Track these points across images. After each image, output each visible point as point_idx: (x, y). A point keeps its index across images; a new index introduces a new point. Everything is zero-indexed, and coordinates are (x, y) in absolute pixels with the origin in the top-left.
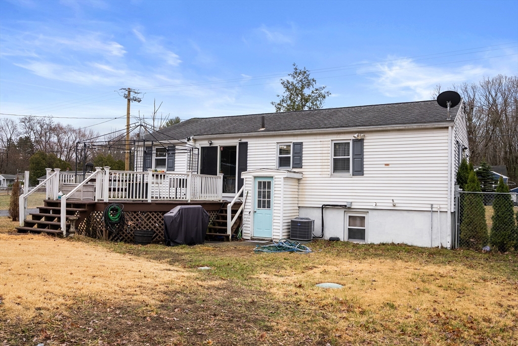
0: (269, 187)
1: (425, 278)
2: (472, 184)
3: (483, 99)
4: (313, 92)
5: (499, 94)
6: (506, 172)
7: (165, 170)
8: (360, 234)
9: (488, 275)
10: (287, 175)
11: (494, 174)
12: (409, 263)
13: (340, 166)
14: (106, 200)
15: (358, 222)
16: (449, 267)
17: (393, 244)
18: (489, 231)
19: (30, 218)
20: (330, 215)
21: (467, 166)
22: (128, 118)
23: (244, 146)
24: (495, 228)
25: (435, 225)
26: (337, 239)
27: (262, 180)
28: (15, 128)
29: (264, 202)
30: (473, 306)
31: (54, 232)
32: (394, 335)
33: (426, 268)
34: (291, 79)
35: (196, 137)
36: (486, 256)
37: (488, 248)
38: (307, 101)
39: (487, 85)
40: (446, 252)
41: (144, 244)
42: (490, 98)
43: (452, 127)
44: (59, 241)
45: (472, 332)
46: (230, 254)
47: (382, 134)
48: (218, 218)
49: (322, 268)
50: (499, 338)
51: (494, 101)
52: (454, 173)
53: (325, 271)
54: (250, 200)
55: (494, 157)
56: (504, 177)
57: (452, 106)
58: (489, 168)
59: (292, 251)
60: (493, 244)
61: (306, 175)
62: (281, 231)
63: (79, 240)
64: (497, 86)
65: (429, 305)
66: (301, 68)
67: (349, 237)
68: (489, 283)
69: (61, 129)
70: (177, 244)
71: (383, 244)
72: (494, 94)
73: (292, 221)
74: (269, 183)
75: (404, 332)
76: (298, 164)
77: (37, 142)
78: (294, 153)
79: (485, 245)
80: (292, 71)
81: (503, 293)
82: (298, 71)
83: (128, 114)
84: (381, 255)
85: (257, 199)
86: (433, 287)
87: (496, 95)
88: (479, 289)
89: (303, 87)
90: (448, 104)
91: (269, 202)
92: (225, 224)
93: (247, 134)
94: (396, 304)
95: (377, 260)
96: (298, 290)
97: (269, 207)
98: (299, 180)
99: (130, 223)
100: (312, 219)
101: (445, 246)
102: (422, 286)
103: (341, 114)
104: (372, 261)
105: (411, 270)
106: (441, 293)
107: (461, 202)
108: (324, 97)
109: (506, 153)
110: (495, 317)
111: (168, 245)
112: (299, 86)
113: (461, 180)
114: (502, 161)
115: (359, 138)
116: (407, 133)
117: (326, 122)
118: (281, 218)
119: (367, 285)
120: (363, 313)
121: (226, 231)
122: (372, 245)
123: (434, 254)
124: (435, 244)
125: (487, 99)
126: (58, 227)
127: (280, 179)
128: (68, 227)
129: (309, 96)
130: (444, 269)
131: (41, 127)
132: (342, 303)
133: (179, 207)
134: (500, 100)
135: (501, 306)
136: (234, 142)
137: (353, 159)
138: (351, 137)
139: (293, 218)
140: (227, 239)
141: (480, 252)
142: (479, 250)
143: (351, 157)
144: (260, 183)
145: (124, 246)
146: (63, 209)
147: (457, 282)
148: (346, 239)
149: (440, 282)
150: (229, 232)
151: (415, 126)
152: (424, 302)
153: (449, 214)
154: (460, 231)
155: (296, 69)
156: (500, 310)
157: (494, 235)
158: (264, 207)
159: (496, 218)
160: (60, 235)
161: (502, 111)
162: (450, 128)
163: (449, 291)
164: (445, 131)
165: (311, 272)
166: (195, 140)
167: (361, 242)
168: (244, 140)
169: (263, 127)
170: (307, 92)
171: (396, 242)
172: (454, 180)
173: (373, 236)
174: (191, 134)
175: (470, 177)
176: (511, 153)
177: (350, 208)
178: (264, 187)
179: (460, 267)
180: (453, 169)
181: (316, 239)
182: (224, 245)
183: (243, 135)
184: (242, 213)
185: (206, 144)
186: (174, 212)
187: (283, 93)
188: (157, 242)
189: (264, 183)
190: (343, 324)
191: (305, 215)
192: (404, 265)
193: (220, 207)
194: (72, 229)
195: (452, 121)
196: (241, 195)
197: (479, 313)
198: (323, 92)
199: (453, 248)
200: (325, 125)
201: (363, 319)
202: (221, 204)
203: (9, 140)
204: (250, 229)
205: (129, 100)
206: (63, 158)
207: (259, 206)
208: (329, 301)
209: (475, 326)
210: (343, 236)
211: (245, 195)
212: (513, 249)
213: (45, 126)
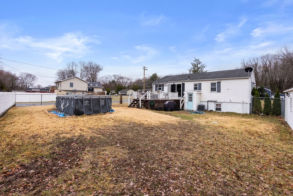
0: (192, 96)
1: (242, 122)
2: (257, 95)
3: (261, 63)
4: (201, 66)
5: (267, 61)
6: (270, 88)
7: (161, 91)
8: (220, 109)
9: (262, 122)
10: (197, 92)
11: (266, 89)
12: (236, 118)
13: (213, 89)
14: (150, 99)
15: (219, 106)
16: (249, 119)
17: (230, 112)
18: (263, 109)
19: (132, 102)
20: (210, 104)
21: (255, 89)
22: (144, 75)
23: (184, 84)
24: (265, 108)
25: (244, 107)
26: (212, 111)
27: (190, 94)
28: (111, 78)
29: (190, 100)
30: (257, 129)
31: (138, 107)
32: (236, 133)
33: (242, 119)
34: (194, 62)
35: (170, 82)
36: (262, 116)
37: (262, 114)
38: (199, 68)
39: (263, 58)
40: (248, 115)
41: (160, 111)
42: (264, 62)
43: (250, 78)
44: (139, 109)
45: (257, 134)
46: (183, 114)
47: (227, 80)
48: (177, 104)
49: (211, 118)
50: (265, 136)
51: (266, 63)
52: (250, 92)
53: (212, 119)
54: (186, 99)
55: (266, 83)
56: (269, 90)
57: (250, 72)
58: (263, 87)
59: (200, 114)
60: (264, 113)
61: (202, 92)
62: (196, 108)
63: (144, 109)
64: (267, 58)
65: (244, 128)
66: (197, 59)
67: (216, 110)
68: (262, 124)
69: (123, 77)
70: (168, 111)
71: (227, 112)
72: (265, 61)
73: (199, 105)
74: (192, 95)
75: (238, 133)
76: (200, 89)
77: (117, 81)
78: (199, 86)
79: (261, 113)
80: (194, 60)
81: (267, 126)
82: (196, 60)
83: (144, 74)
84: (227, 115)
85: (188, 99)
86: (245, 124)
87: (266, 61)
88: (259, 125)
89: (198, 64)
90: (249, 71)
91: (192, 100)
92: (180, 106)
93: (185, 81)
94: (235, 127)
95: (226, 117)
96: (207, 123)
97: (192, 101)
98: (200, 94)
99: (155, 105)
100: (205, 105)
101: (247, 113)
102: (241, 124)
103: (212, 74)
104: (225, 117)
105: (237, 119)
106: (247, 125)
107: (253, 100)
108: (205, 67)
109: (270, 81)
110: (263, 132)
111: (166, 111)
112: (196, 64)
113: (253, 93)
114: (269, 84)
115: (219, 81)
116: (234, 80)
117: (208, 77)
118: (196, 104)
119: (225, 123)
120: (226, 129)
121: (180, 108)
122: (223, 113)
123: (244, 115)
124: (244, 113)
125: (263, 62)
126: (139, 106)
127: (195, 94)
128: (141, 106)
129: (200, 67)
130: (247, 120)
131: (118, 77)
132: (220, 126)
133: (168, 101)
134: (268, 63)
135: (266, 129)
136: (181, 83)
137: (217, 88)
138: (217, 81)
139: (199, 104)
140: (180, 110)
141: (260, 115)
142: (259, 115)
143: (216, 87)
144: (189, 95)
145: (154, 111)
146: (140, 101)
147: (252, 123)
148: (215, 111)
149: (247, 123)
150: (181, 108)
151: (237, 78)
152: (243, 127)
153: (249, 104)
154: (253, 109)
155: (195, 59)
156: (265, 130)
157: (264, 110)
158: (190, 101)
159: (265, 105)
160: (140, 108)
161: (269, 67)
162: (249, 78)
163: (250, 125)
164: (248, 79)
165: (208, 119)
166: (169, 83)
167: (220, 112)
168: (183, 83)
169: (189, 79)
170: (199, 66)
171: (231, 112)
172: (250, 94)
173: (223, 110)
174: (168, 81)
175: (256, 93)
176: (272, 81)
177: (216, 102)
178: (190, 96)
179: (253, 119)
180: (250, 91)
181: (206, 111)
182: (180, 111)
183: (183, 81)
184: (184, 103)
185: (172, 84)
186: (167, 102)
187: (191, 66)
188: (162, 110)
189: (190, 95)
190: (222, 131)
191: (202, 104)
192: (235, 118)
193: (178, 101)
194: (142, 107)
195: (250, 76)
196: (184, 98)
197: (259, 131)
198: (204, 66)
199: (250, 114)
200: (208, 78)
201: (227, 130)
202: (178, 100)
203: (110, 81)
204: (186, 107)
205: (144, 70)
206: (124, 86)
207: (189, 101)
208: (217, 126)
209: (258, 133)
210: (214, 110)
211: (185, 98)
212: (271, 115)
213: (119, 77)
